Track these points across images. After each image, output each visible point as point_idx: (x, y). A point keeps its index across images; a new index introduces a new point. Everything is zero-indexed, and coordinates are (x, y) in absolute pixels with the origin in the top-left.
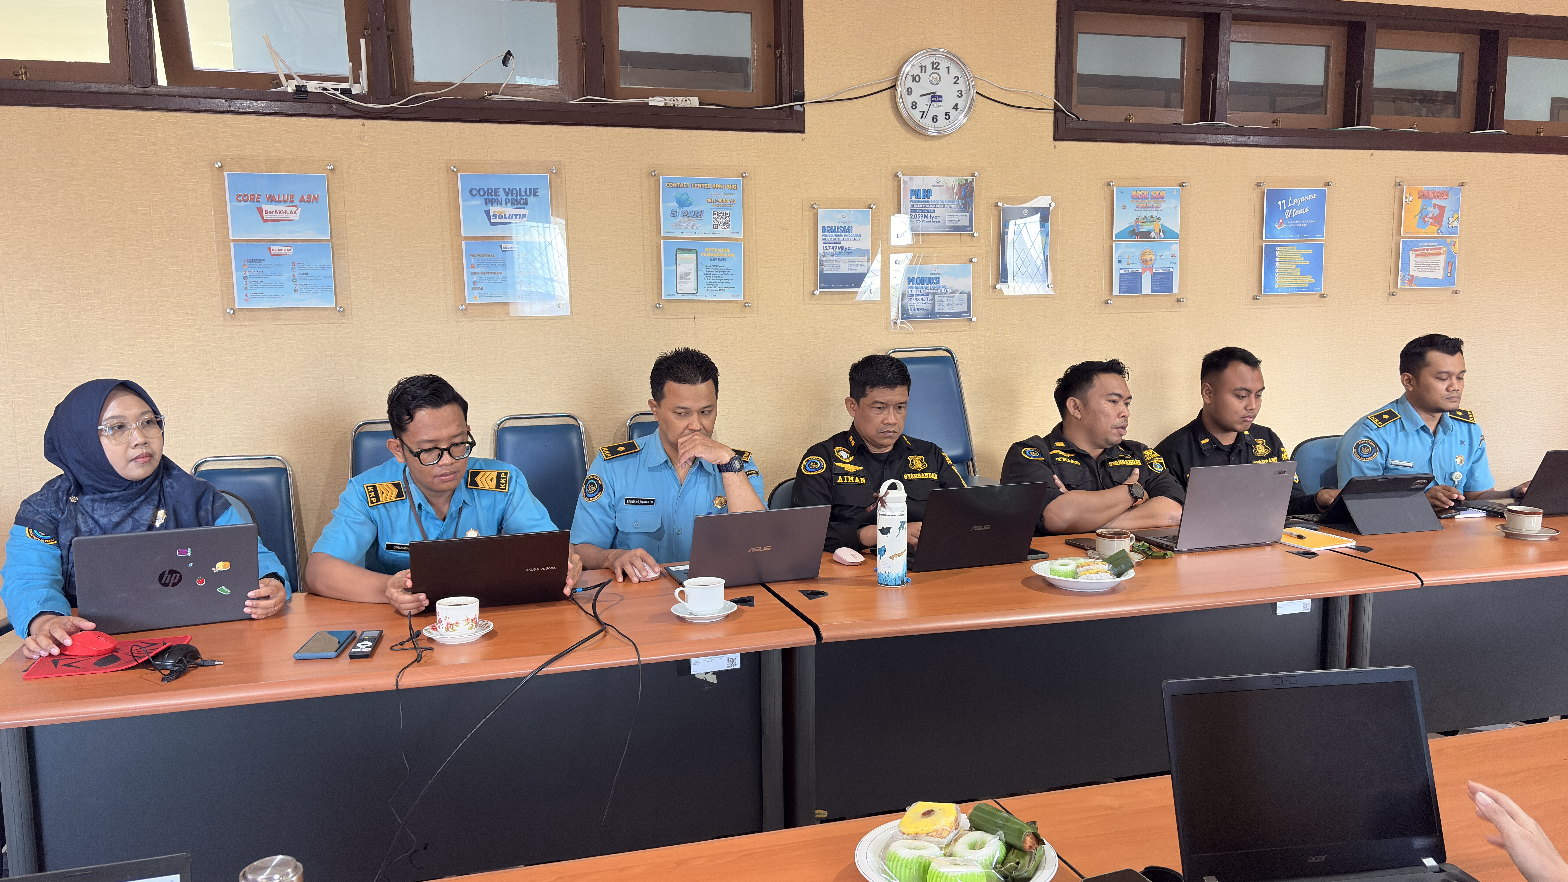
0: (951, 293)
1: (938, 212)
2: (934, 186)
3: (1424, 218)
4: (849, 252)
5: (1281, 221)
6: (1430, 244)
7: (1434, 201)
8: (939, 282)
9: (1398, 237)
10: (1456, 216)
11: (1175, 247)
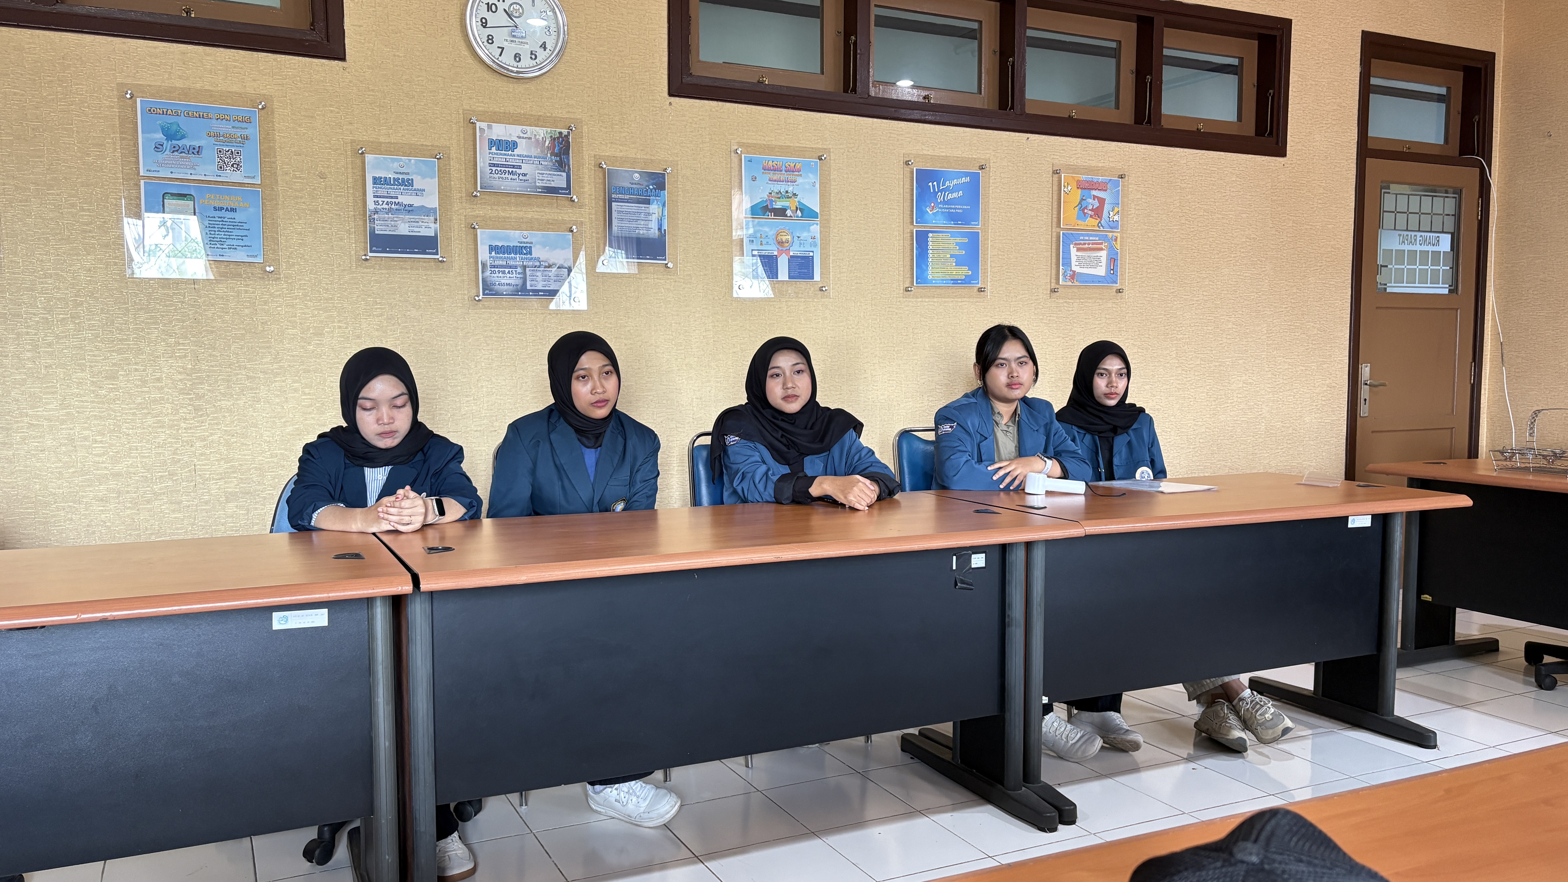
0: (546, 267)
1: (525, 168)
2: (519, 137)
3: (1083, 210)
4: (410, 209)
5: (932, 205)
6: (1091, 238)
7: (1094, 193)
8: (530, 253)
9: (1058, 230)
10: (1116, 210)
11: (815, 229)
